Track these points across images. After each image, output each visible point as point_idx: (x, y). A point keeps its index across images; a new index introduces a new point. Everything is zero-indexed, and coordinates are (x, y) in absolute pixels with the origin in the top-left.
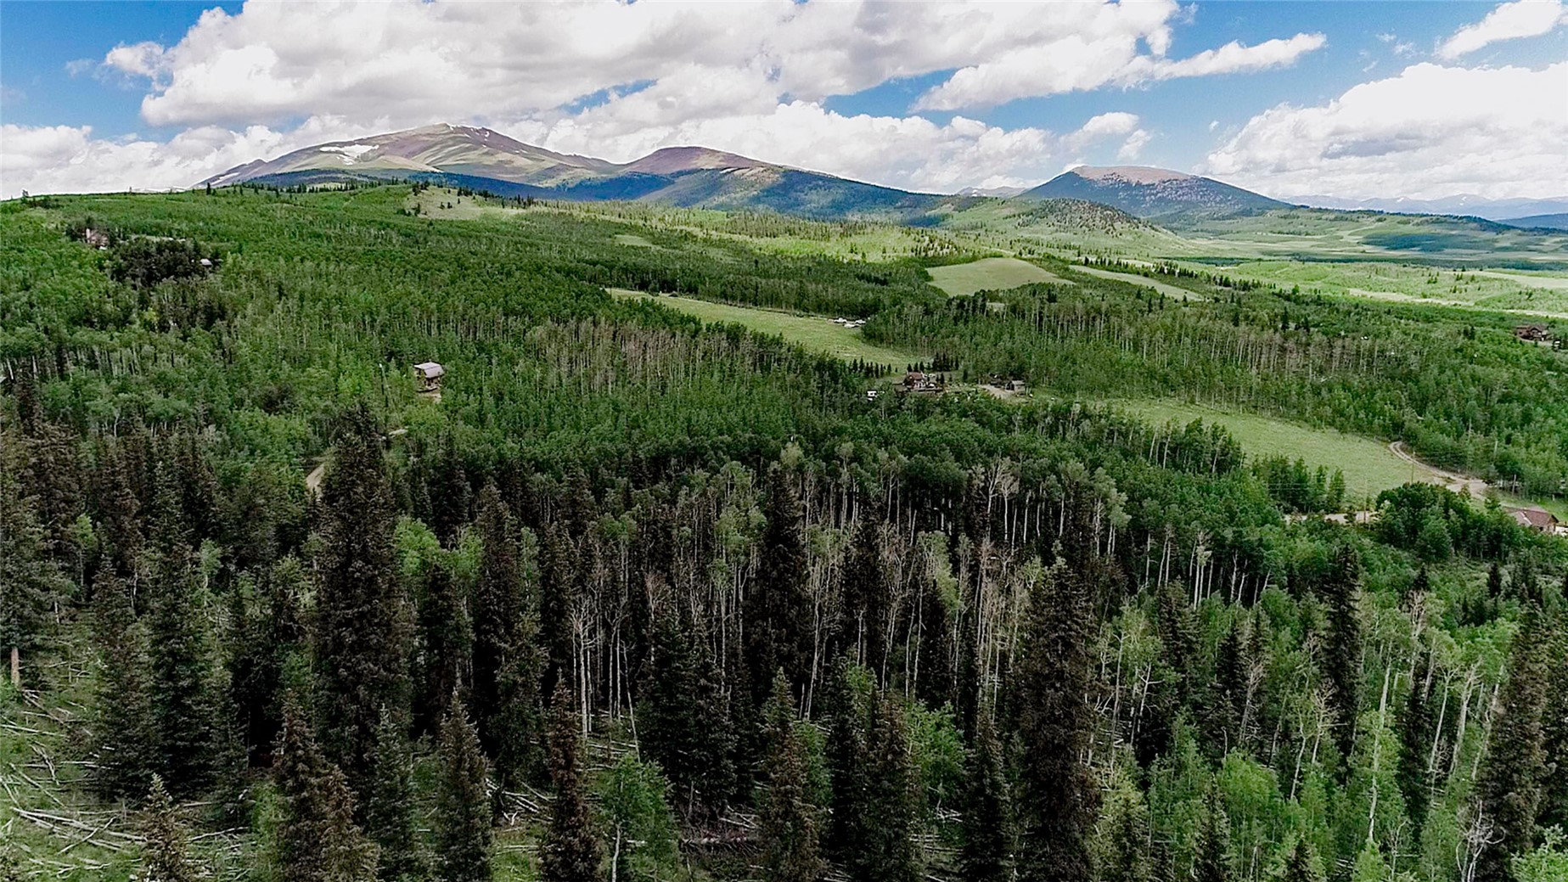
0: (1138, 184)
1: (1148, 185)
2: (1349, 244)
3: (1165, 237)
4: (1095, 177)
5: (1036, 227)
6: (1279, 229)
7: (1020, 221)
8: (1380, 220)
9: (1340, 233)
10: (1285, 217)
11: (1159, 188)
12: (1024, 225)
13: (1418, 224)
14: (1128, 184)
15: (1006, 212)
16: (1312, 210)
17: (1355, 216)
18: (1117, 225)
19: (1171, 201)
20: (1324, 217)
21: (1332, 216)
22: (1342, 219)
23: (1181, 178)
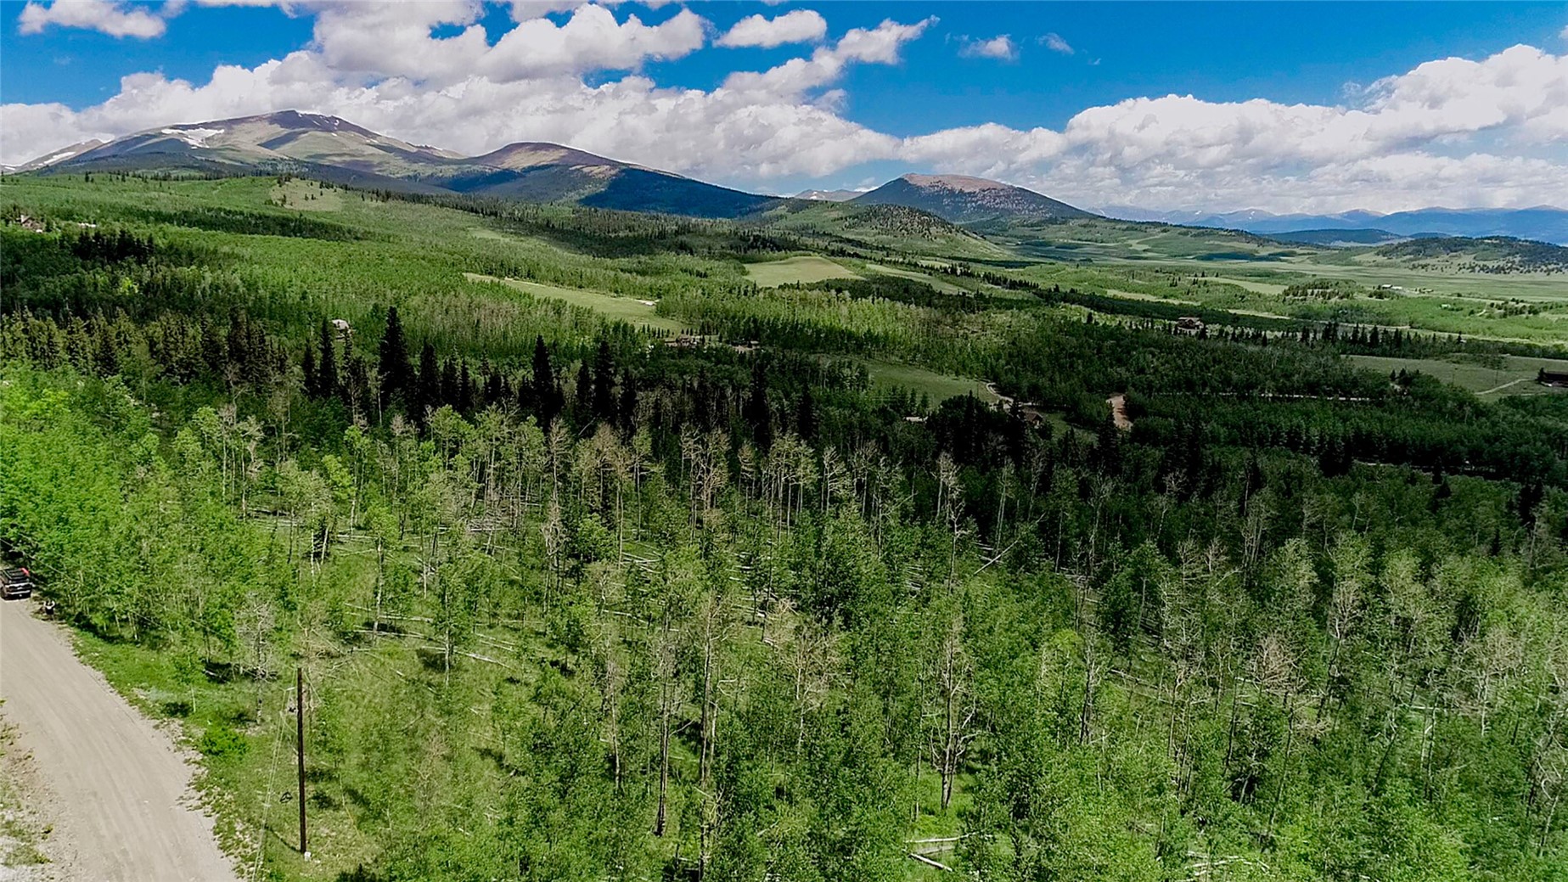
0: (961, 191)
1: (970, 193)
2: (1137, 252)
3: (974, 241)
4: (923, 184)
5: (861, 230)
6: (1079, 236)
7: (847, 223)
8: (1165, 231)
9: (1130, 242)
10: (1085, 226)
11: (980, 196)
12: (849, 227)
13: (1195, 235)
14: (952, 191)
15: (835, 215)
16: (1109, 220)
17: (1144, 227)
18: (933, 229)
19: (988, 208)
20: (1117, 227)
21: (1125, 227)
22: (1132, 229)
23: (999, 188)
